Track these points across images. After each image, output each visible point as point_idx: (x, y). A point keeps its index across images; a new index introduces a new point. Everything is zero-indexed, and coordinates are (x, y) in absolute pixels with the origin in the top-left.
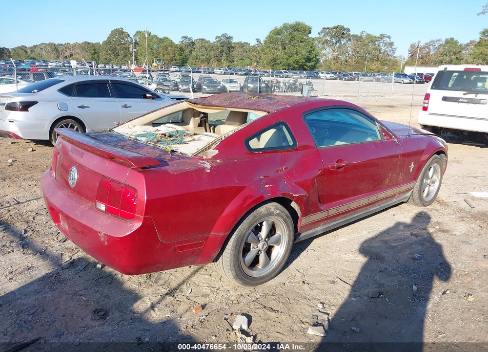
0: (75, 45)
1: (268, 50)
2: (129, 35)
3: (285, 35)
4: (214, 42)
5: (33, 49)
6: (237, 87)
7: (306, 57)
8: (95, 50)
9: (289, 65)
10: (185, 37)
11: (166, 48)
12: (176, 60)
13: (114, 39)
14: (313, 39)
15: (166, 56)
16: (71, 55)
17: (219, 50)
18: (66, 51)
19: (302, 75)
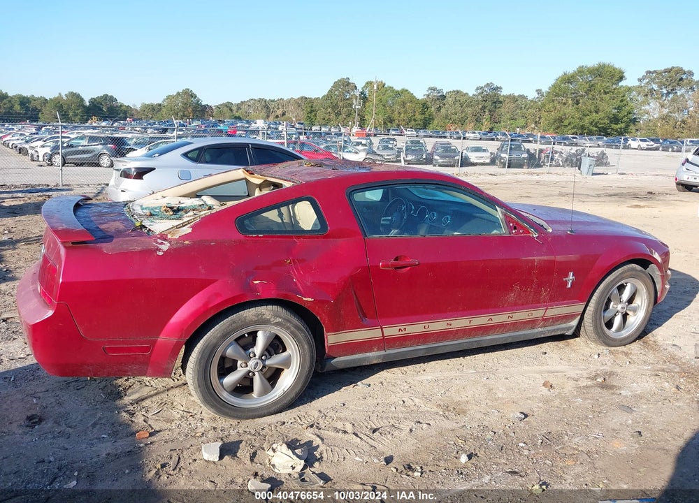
0: (289, 101)
1: (551, 105)
2: (356, 88)
3: (579, 83)
4: (474, 95)
5: (239, 106)
6: (486, 158)
7: (611, 116)
8: (312, 107)
9: (583, 127)
10: (433, 89)
11: (404, 104)
12: (415, 120)
13: (336, 93)
14: (629, 89)
15: (402, 115)
16: (284, 114)
17: (480, 106)
18: (278, 109)
19: (600, 143)
